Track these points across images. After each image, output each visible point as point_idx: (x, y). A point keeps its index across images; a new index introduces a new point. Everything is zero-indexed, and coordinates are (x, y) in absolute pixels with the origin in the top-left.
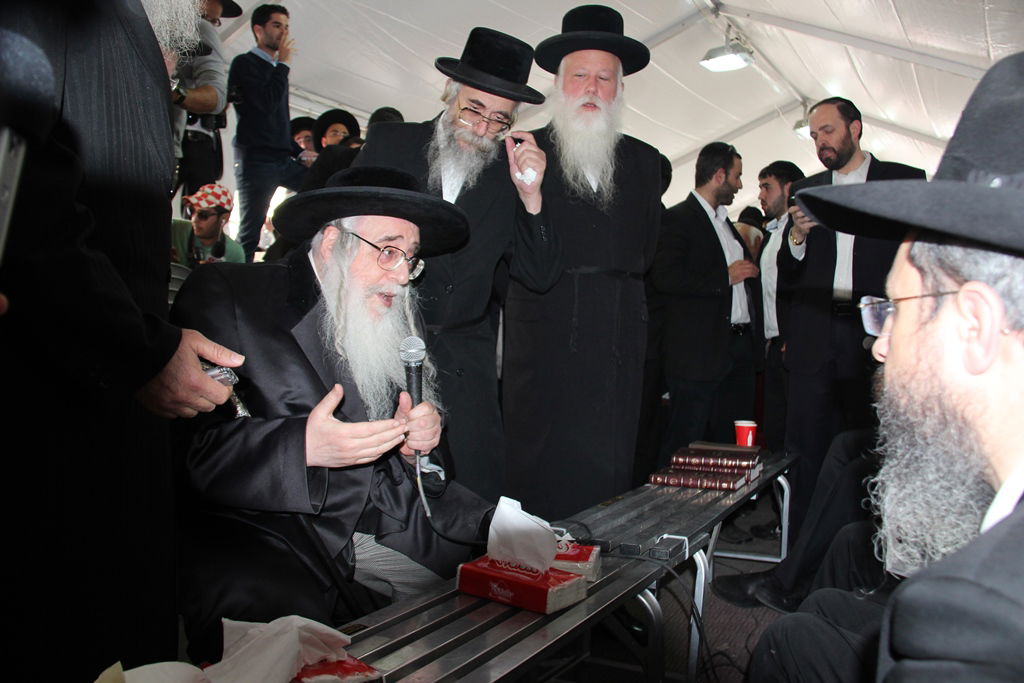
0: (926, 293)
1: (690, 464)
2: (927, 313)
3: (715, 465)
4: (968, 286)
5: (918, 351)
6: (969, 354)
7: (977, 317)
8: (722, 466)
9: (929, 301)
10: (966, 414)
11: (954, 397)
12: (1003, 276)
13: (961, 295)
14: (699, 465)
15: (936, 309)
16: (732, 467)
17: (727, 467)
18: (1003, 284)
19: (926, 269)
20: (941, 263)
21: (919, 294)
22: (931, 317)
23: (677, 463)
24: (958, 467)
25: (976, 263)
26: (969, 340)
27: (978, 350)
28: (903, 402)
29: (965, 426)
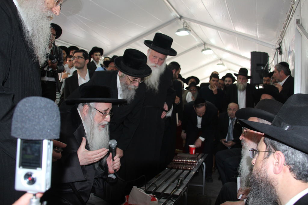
0: (267, 151)
1: (178, 161)
2: (266, 156)
3: (186, 162)
4: (277, 152)
5: (262, 165)
6: (275, 169)
7: (278, 160)
8: (188, 162)
9: (267, 153)
10: (273, 184)
11: (270, 179)
12: (286, 151)
13: (275, 153)
14: (181, 161)
15: (269, 155)
16: (191, 162)
17: (189, 162)
18: (286, 152)
19: (268, 145)
20: (272, 144)
21: (265, 151)
22: (267, 157)
23: (175, 161)
24: (269, 197)
25: (280, 146)
26: (275, 165)
27: (277, 168)
28: (257, 177)
29: (272, 187)
